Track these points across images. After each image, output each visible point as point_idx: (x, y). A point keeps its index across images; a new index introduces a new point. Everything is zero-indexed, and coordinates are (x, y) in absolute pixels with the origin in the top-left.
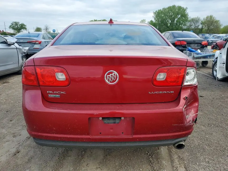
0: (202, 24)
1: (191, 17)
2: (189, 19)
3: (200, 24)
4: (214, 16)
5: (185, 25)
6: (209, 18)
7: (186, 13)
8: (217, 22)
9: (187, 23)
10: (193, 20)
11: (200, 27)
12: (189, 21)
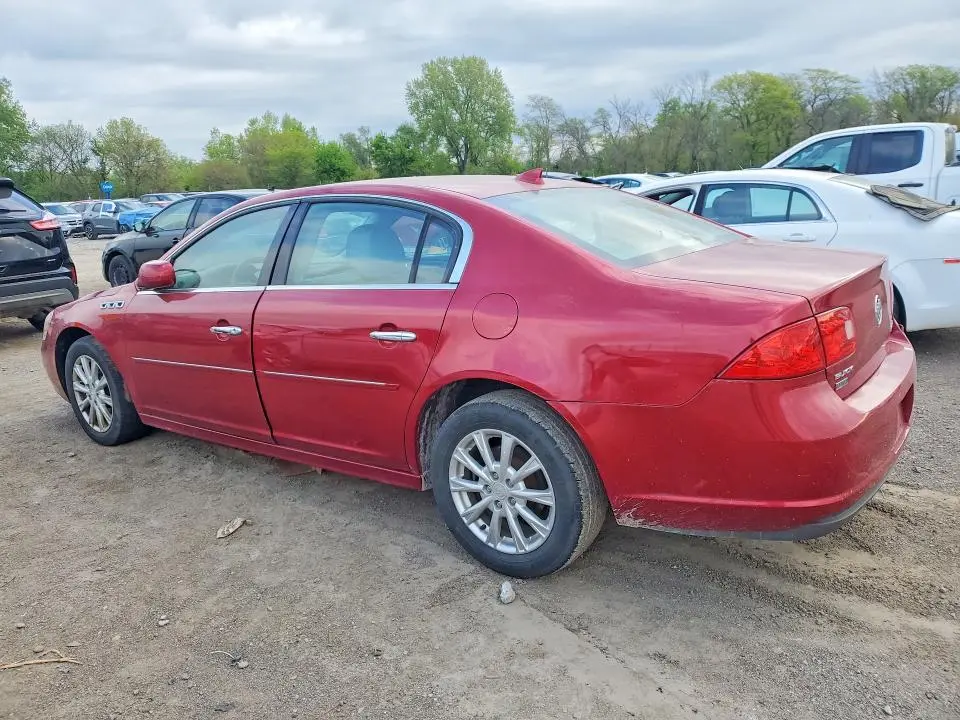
0: (98, 155)
1: (39, 122)
2: (33, 132)
3: (90, 152)
4: (137, 122)
5: (19, 157)
6: (121, 129)
7: (11, 106)
8: (153, 145)
9: (26, 147)
10: (50, 136)
11: (93, 164)
12: (35, 140)
